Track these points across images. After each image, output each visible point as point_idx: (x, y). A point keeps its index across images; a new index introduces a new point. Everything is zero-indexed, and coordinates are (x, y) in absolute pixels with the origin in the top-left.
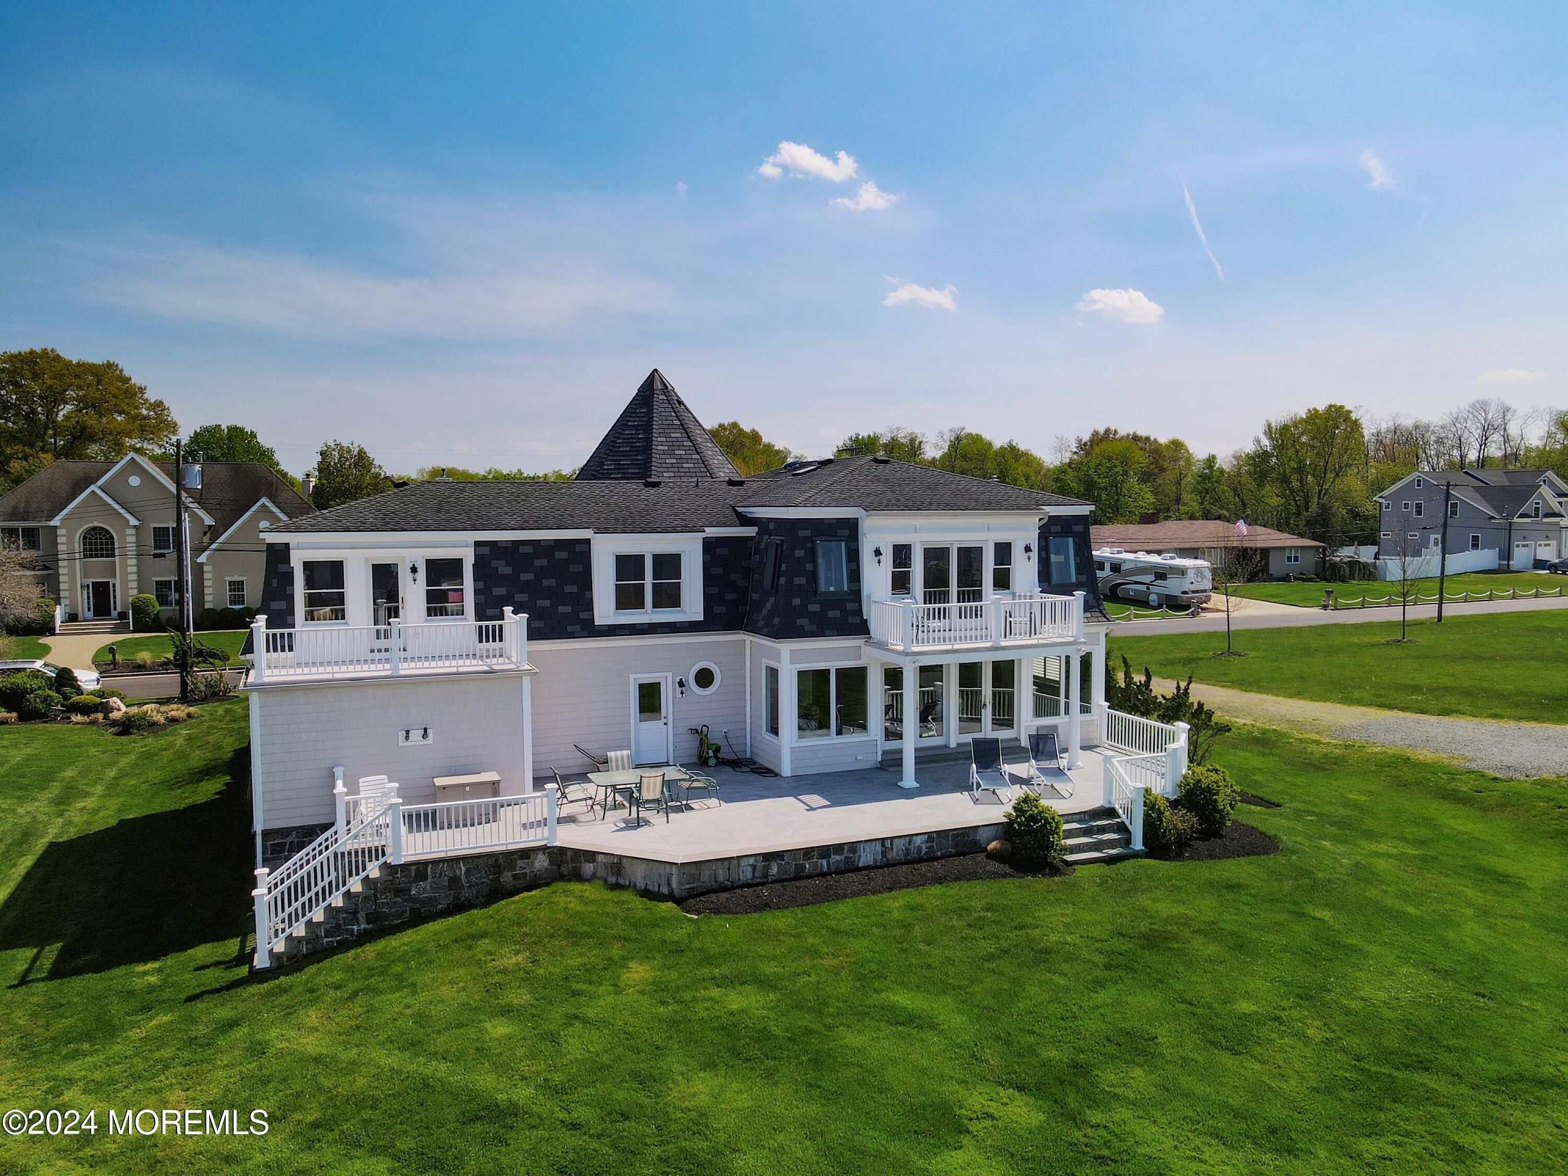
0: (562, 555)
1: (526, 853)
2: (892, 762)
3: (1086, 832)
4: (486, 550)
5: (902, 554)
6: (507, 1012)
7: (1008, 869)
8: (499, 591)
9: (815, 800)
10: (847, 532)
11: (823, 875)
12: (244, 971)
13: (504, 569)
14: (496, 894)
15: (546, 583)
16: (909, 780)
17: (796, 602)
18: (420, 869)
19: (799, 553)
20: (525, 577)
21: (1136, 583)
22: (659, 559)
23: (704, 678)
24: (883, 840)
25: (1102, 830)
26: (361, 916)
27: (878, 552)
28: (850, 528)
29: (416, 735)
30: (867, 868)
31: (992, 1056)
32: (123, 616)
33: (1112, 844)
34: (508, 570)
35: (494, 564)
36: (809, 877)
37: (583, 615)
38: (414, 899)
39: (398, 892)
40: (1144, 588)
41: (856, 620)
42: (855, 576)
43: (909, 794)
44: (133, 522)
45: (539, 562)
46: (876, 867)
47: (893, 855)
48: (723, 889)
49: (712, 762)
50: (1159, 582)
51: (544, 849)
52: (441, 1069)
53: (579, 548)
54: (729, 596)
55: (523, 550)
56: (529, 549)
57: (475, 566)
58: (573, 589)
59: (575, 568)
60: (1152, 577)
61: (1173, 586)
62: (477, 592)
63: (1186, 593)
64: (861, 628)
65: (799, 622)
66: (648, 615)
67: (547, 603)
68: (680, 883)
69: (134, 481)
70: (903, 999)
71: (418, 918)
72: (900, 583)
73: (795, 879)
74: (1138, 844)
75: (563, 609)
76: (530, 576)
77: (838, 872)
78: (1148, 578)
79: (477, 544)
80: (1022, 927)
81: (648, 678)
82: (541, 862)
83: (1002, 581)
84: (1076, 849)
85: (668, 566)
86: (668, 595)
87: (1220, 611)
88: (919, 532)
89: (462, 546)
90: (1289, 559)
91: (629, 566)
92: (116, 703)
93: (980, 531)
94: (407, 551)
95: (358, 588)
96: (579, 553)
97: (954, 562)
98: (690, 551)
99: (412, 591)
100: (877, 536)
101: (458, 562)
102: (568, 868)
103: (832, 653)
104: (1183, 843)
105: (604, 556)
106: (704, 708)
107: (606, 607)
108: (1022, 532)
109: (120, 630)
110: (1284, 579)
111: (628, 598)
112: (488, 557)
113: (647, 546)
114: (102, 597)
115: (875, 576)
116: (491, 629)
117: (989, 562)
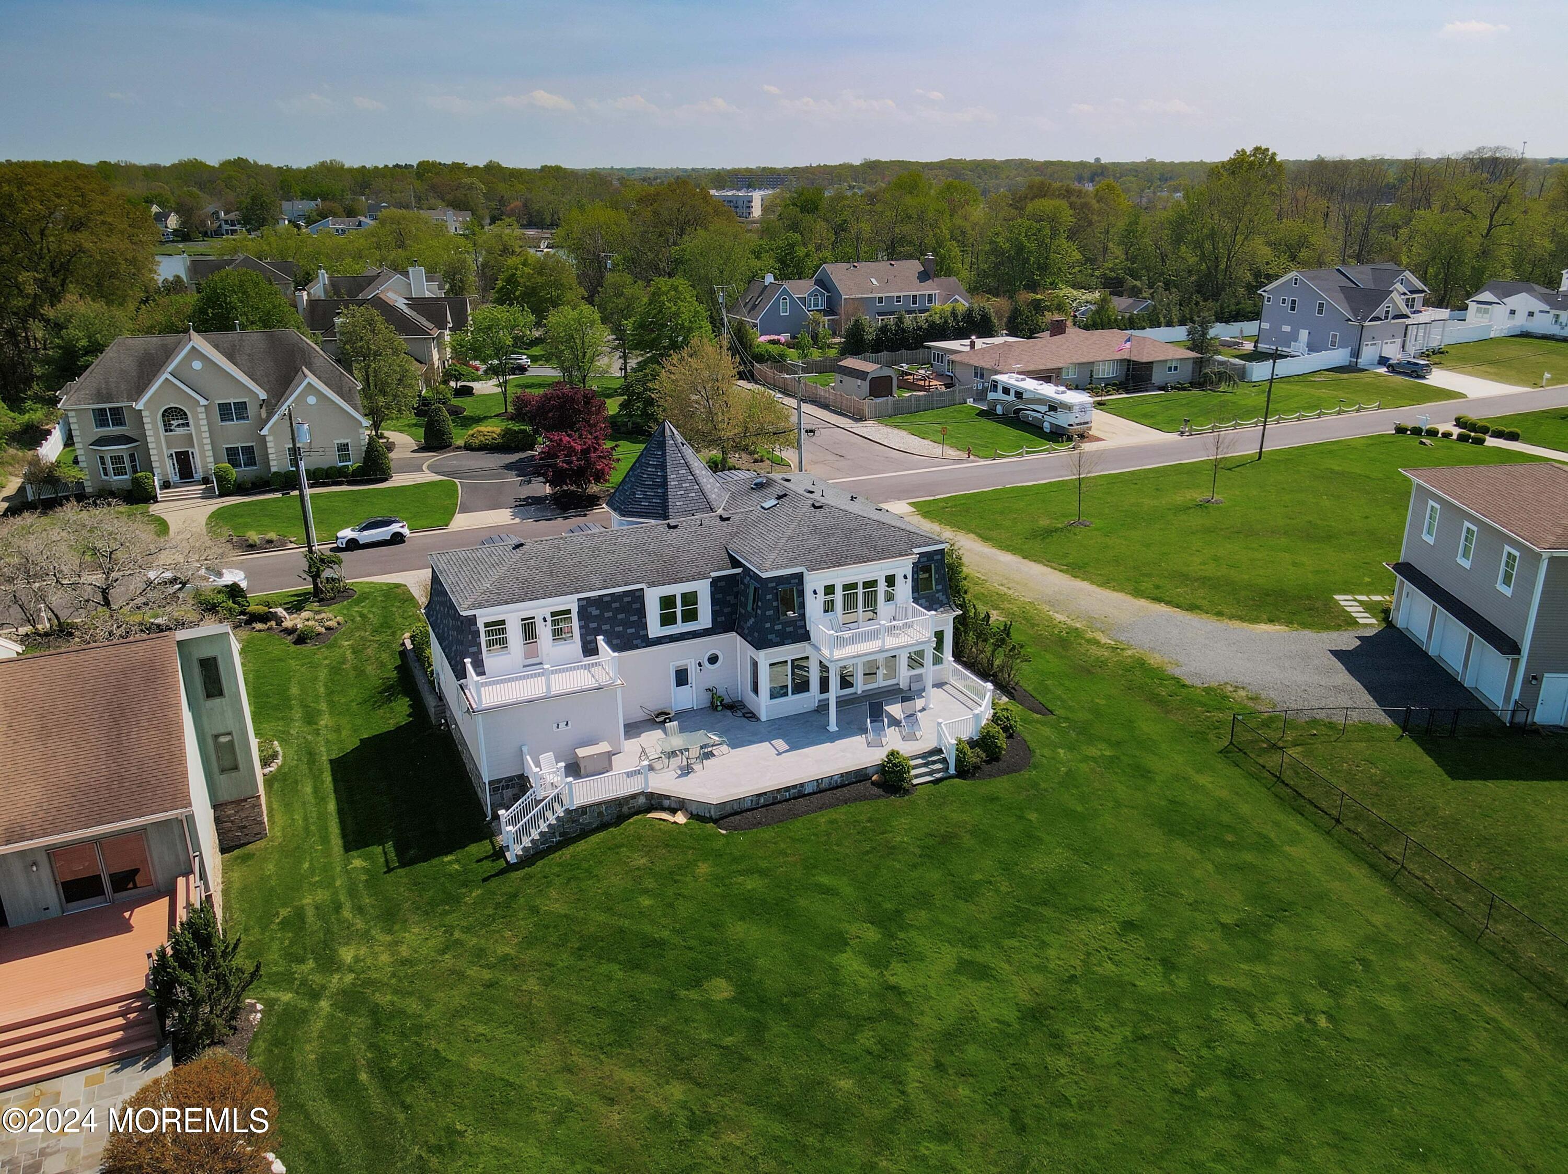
0: (626, 599)
1: (634, 796)
2: (823, 707)
3: (925, 765)
4: (585, 602)
6: (646, 891)
7: (881, 792)
8: (593, 625)
9: (781, 744)
10: (797, 581)
11: (787, 800)
12: (502, 863)
13: (595, 612)
14: (620, 817)
15: (619, 617)
16: (833, 727)
17: (768, 625)
18: (583, 810)
19: (769, 597)
20: (606, 615)
21: (1034, 410)
22: (684, 596)
23: (713, 660)
24: (817, 780)
25: (934, 762)
26: (557, 834)
27: (815, 592)
28: (800, 577)
29: (562, 725)
30: (809, 794)
31: (862, 908)
32: (206, 480)
33: (938, 771)
34: (598, 612)
35: (589, 609)
36: (780, 802)
37: (641, 633)
38: (582, 824)
39: (573, 822)
40: (1039, 415)
41: (803, 631)
42: (802, 606)
43: (833, 738)
44: (203, 402)
45: (614, 605)
46: (814, 793)
47: (823, 786)
48: (736, 813)
49: (720, 708)
50: (1052, 413)
51: (642, 793)
52: (627, 923)
53: (637, 594)
54: (726, 610)
55: (605, 599)
56: (609, 599)
57: (578, 612)
58: (636, 618)
59: (634, 606)
60: (1045, 409)
61: (1062, 419)
62: (581, 627)
63: (1071, 425)
64: (805, 636)
65: (770, 637)
66: (680, 627)
67: (621, 628)
68: (715, 812)
69: (197, 365)
70: (825, 880)
71: (584, 833)
72: (829, 607)
73: (773, 804)
74: (952, 771)
75: (630, 631)
76: (610, 614)
77: (795, 798)
78: (1044, 409)
79: (579, 600)
80: (883, 833)
81: (680, 663)
82: (642, 800)
83: (890, 598)
84: (919, 776)
85: (690, 599)
86: (690, 615)
87: (1099, 439)
88: (840, 576)
89: (570, 602)
90: (1170, 369)
91: (667, 602)
92: (280, 611)
93: (876, 570)
94: (541, 609)
95: (514, 633)
96: (637, 598)
97: (860, 591)
98: (703, 589)
99: (544, 632)
100: (815, 581)
101: (568, 612)
102: (655, 802)
103: (789, 652)
104: (977, 768)
105: (652, 598)
106: (713, 676)
107: (654, 629)
108: (903, 567)
109: (208, 495)
110: (1163, 388)
111: (667, 620)
112: (585, 607)
113: (677, 590)
114: (184, 463)
115: (813, 606)
116: (590, 650)
117: (882, 587)
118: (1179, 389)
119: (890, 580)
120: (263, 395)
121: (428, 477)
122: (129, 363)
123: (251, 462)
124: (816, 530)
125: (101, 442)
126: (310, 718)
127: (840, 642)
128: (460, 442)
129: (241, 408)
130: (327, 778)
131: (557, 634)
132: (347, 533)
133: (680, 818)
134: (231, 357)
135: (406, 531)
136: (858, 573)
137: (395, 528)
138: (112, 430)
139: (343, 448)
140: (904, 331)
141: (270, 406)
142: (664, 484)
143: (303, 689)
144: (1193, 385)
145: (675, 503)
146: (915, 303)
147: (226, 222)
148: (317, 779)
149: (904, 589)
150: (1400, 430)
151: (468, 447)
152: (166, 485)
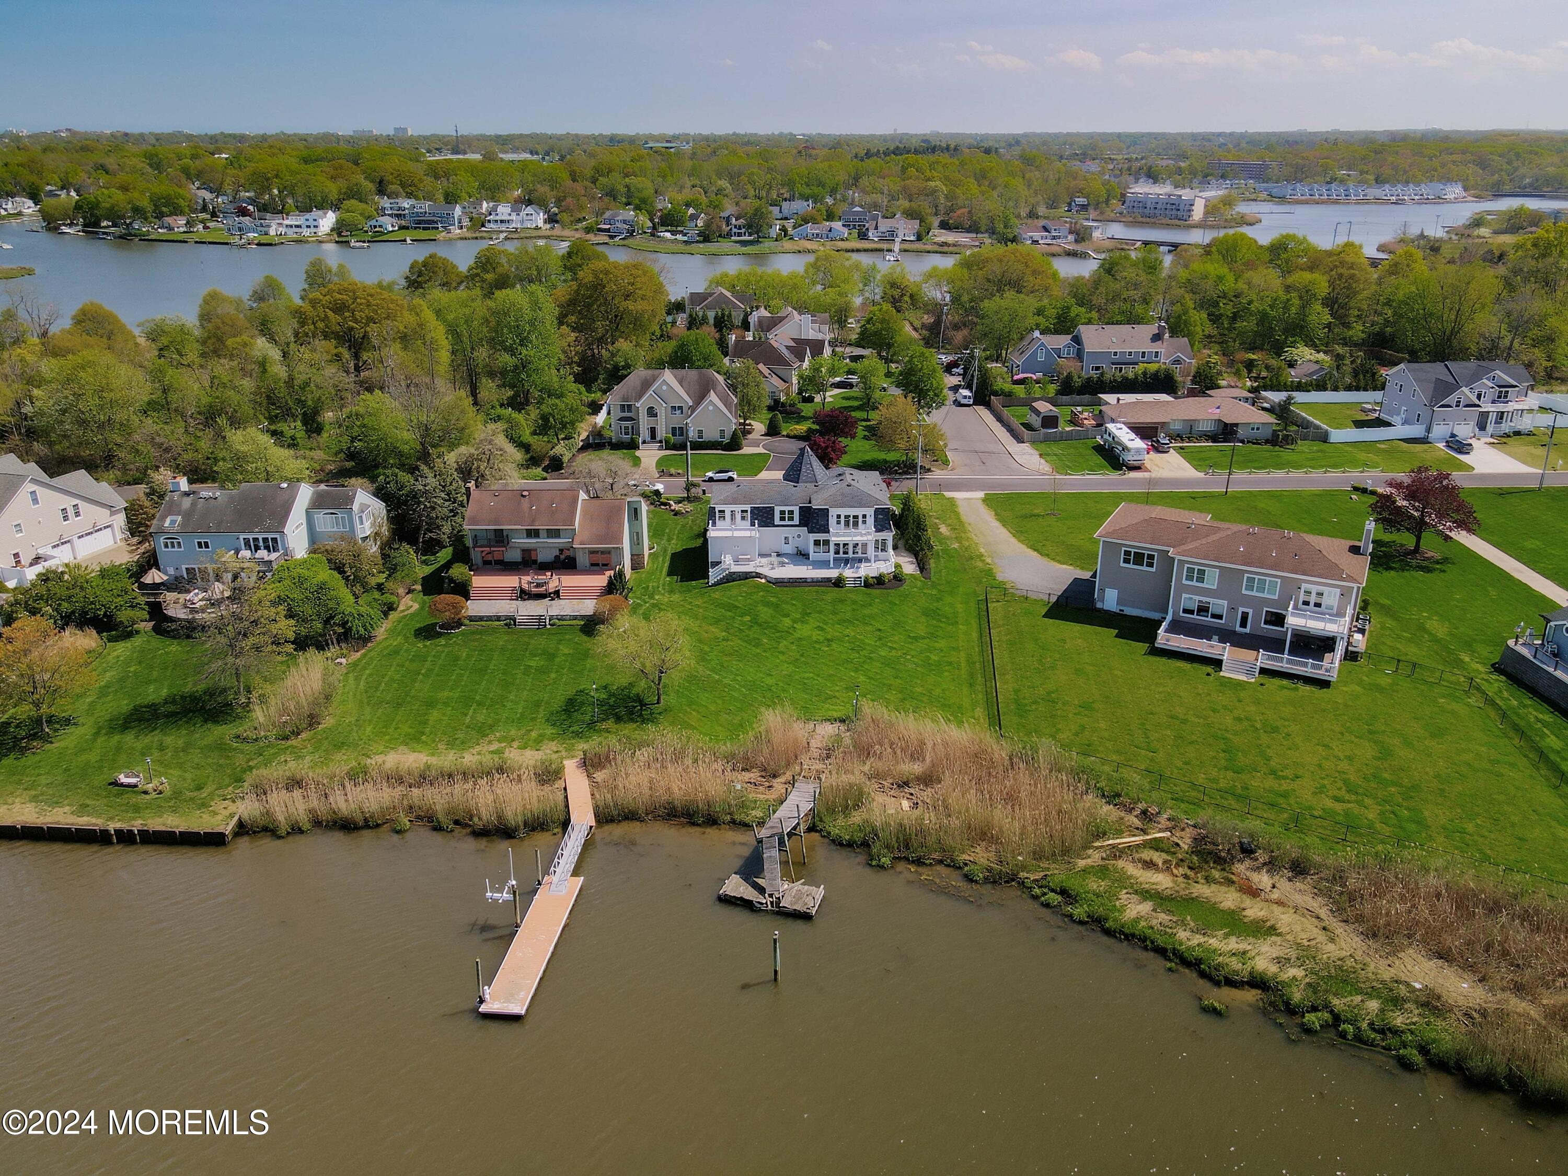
0: (768, 509)
1: (753, 573)
3: (852, 580)
5: (839, 516)
7: (830, 585)
8: (755, 517)
9: (810, 567)
10: (826, 511)
11: (800, 582)
12: (706, 584)
13: (756, 512)
14: (747, 578)
15: (765, 515)
16: (832, 565)
17: (816, 525)
18: (734, 573)
19: (817, 516)
20: (760, 514)
21: (1117, 449)
22: (789, 511)
23: (799, 536)
24: (812, 578)
26: (725, 579)
27: (833, 516)
28: (828, 510)
29: (737, 547)
30: (808, 582)
32: (661, 442)
33: (856, 583)
35: (754, 511)
36: (797, 582)
37: (772, 522)
38: (733, 577)
39: (731, 576)
41: (827, 529)
42: (828, 520)
43: (826, 568)
44: (664, 405)
45: (763, 511)
46: (810, 582)
47: (812, 580)
48: (784, 582)
49: (796, 553)
50: (1124, 452)
51: (756, 572)
54: (805, 519)
56: (761, 508)
57: (750, 512)
58: (770, 517)
59: (771, 512)
61: (1126, 456)
62: (751, 517)
63: (1136, 461)
64: (828, 532)
65: (816, 529)
66: (787, 522)
67: (765, 519)
68: (775, 581)
69: (665, 386)
71: (734, 581)
72: (839, 523)
73: (794, 582)
74: (861, 584)
75: (768, 521)
76: (762, 514)
77: (802, 582)
79: (751, 507)
81: (786, 535)
82: (755, 574)
83: (864, 522)
84: (849, 584)
85: (791, 512)
86: (791, 519)
87: (1148, 471)
88: (844, 512)
89: (748, 507)
90: (1253, 429)
91: (782, 512)
92: (671, 502)
93: (859, 512)
94: (738, 508)
95: (728, 515)
96: (772, 509)
97: (851, 518)
98: (796, 510)
99: (738, 516)
100: (833, 512)
101: (746, 511)
102: (758, 575)
103: (821, 537)
104: (871, 585)
105: (777, 510)
106: (799, 543)
107: (777, 521)
108: (870, 512)
109: (660, 448)
110: (1242, 441)
111: (782, 519)
112: (753, 509)
113: (787, 509)
114: (653, 431)
115: (832, 521)
116: (753, 524)
117: (860, 519)
118: (1254, 443)
119: (864, 516)
120: (691, 404)
121: (761, 450)
122: (638, 383)
123: (682, 434)
124: (842, 494)
125: (621, 419)
126: (669, 540)
127: (837, 535)
128: (785, 433)
129: (680, 408)
130: (668, 558)
131: (743, 518)
132: (710, 474)
133: (763, 581)
134: (681, 383)
135: (735, 476)
136: (852, 512)
137: (730, 474)
138: (626, 414)
139: (722, 431)
140: (1102, 381)
141: (693, 409)
142: (800, 470)
143: (670, 531)
144: (1267, 442)
145: (802, 478)
146: (1143, 357)
147: (735, 227)
148: (665, 557)
149: (871, 520)
150: (1356, 489)
151: (788, 436)
152: (644, 442)
